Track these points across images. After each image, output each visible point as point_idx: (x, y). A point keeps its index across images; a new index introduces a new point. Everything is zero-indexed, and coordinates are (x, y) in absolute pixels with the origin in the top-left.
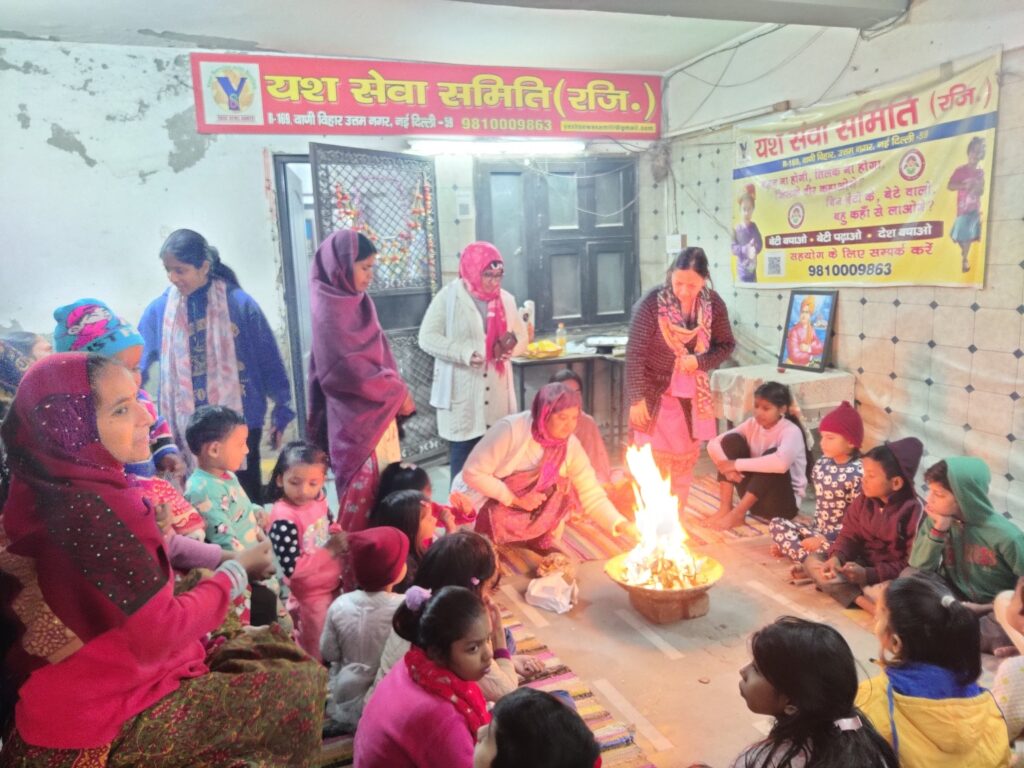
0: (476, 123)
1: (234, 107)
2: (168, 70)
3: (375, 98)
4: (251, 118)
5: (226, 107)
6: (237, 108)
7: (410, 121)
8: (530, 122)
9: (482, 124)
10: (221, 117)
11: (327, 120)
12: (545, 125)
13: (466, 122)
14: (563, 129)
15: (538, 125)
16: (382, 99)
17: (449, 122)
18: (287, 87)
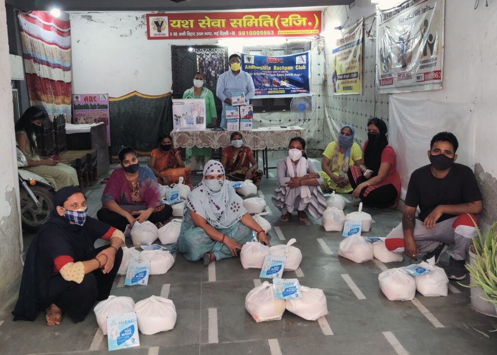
0: (244, 33)
1: (159, 31)
2: (139, 20)
3: (207, 26)
4: (165, 34)
5: (157, 31)
6: (160, 31)
7: (219, 33)
8: (265, 32)
9: (246, 34)
10: (155, 35)
11: (190, 34)
12: (271, 32)
13: (240, 33)
14: (278, 34)
15: (268, 32)
16: (209, 26)
17: (234, 33)
18: (177, 23)
